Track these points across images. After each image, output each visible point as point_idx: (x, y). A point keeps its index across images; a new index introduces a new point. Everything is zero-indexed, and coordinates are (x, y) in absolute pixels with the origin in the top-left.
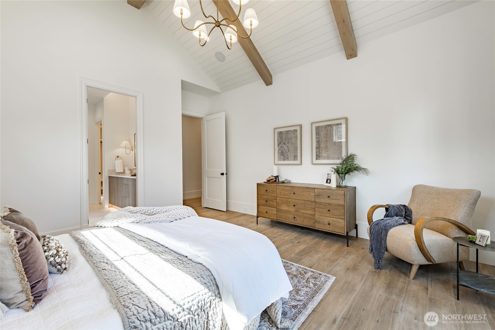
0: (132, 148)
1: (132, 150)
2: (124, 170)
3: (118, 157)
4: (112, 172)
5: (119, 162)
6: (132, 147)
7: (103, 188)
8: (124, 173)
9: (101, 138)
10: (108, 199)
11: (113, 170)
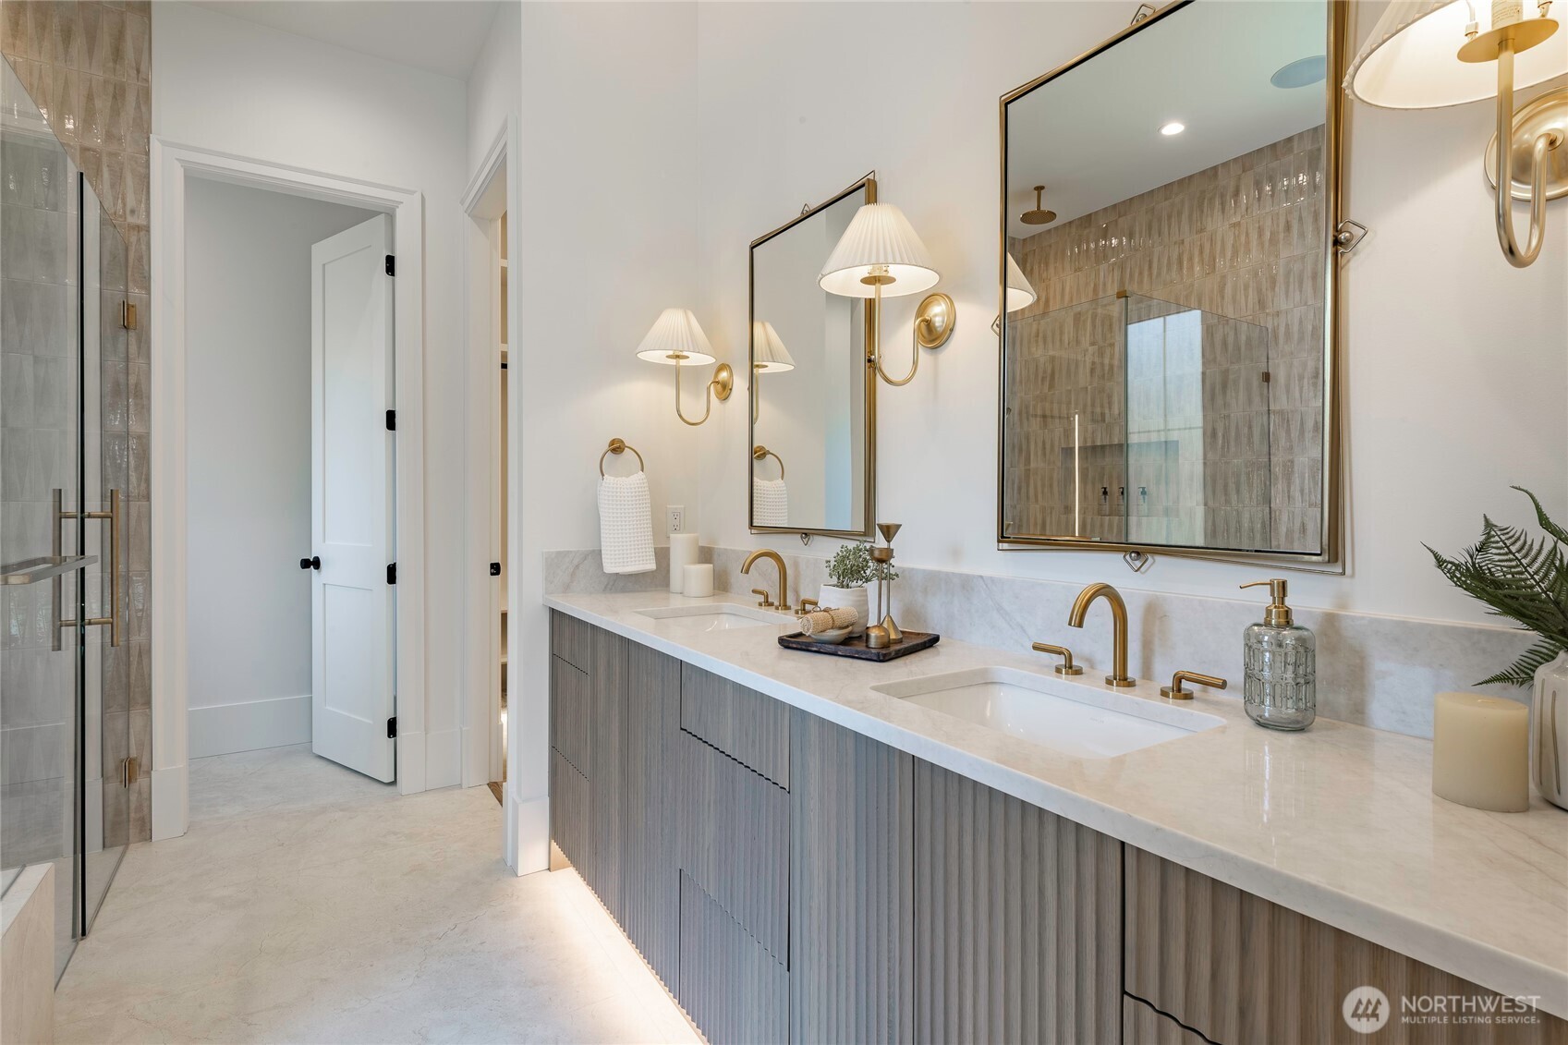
0: (724, 375)
1: (725, 390)
2: (662, 555)
3: (617, 448)
4: (573, 574)
5: (624, 486)
6: (722, 367)
7: (513, 659)
8: (657, 579)
9: (504, 340)
10: (547, 800)
11: (585, 556)
